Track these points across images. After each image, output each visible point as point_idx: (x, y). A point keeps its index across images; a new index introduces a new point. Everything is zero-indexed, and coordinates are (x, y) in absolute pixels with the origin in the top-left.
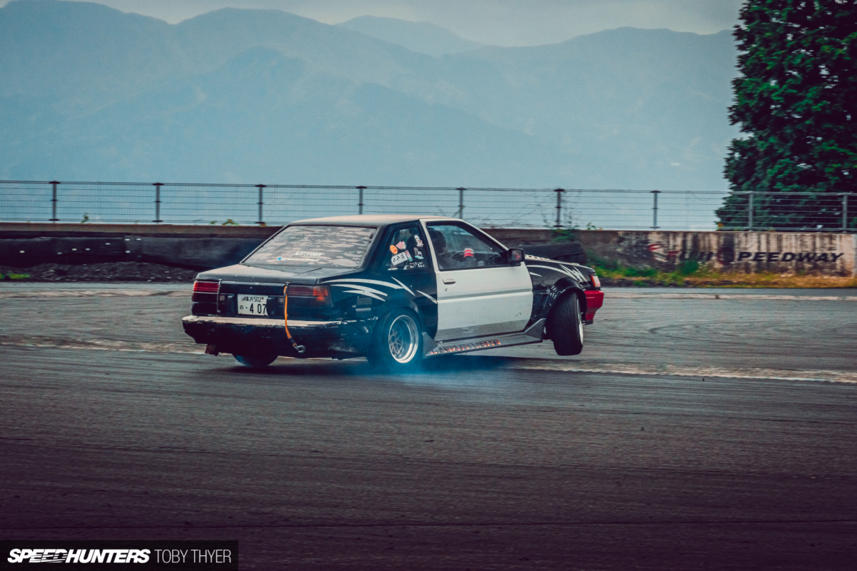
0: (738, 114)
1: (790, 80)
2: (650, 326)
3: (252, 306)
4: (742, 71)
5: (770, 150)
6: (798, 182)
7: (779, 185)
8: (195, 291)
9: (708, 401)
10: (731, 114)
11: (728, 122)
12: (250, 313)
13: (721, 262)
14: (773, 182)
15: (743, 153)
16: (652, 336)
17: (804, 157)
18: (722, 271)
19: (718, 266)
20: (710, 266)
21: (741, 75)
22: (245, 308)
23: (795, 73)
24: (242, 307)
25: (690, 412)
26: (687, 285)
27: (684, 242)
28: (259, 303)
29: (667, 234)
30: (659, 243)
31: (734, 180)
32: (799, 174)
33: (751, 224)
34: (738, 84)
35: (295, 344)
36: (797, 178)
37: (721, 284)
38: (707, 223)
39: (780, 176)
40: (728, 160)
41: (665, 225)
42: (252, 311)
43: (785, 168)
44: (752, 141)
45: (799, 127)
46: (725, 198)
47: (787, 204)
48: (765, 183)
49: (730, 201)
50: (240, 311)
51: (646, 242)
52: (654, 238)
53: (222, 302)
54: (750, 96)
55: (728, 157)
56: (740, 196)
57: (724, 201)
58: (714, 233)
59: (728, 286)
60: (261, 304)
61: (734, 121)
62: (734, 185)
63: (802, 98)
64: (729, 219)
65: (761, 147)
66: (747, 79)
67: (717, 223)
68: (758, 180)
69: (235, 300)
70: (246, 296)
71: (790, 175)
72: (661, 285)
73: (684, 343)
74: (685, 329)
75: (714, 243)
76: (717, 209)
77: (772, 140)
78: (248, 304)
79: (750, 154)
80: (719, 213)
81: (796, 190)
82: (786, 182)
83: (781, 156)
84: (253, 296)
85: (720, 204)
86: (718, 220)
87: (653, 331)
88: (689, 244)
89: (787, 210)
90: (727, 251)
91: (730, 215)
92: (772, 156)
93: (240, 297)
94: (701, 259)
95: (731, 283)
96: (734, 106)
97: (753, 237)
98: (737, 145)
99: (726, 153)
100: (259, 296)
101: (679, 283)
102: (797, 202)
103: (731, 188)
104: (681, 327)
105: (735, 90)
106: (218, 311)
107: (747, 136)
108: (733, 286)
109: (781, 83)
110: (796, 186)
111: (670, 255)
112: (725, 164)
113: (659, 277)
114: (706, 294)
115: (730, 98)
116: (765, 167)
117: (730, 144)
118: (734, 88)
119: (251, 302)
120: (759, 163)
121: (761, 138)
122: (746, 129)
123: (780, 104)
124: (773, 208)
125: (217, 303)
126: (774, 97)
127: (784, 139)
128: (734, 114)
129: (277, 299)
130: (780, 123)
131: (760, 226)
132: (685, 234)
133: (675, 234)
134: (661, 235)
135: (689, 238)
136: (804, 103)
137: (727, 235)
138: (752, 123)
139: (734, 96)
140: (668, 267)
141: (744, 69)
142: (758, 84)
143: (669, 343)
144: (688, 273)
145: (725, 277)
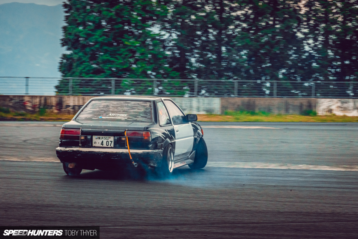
0: (65, 42)
1: (88, 27)
2: (24, 139)
3: (102, 142)
4: (67, 23)
5: (79, 59)
6: (92, 73)
7: (84, 75)
8: (61, 134)
9: (49, 173)
10: (62, 42)
11: (60, 45)
12: (101, 146)
13: (57, 110)
14: (81, 73)
15: (67, 60)
16: (24, 143)
17: (95, 61)
18: (57, 114)
19: (56, 111)
20: (52, 112)
21: (66, 25)
22: (97, 143)
23: (90, 24)
24: (95, 143)
25: (39, 178)
26: (42, 120)
27: (40, 100)
28: (107, 140)
29: (33, 97)
30: (29, 101)
31: (63, 72)
32: (93, 69)
33: (71, 93)
34: (65, 28)
35: (133, 162)
36: (91, 71)
37: (56, 120)
38: (51, 92)
39: (84, 71)
40: (61, 63)
41: (32, 93)
42: (103, 145)
43: (86, 67)
44: (71, 55)
45: (92, 48)
46: (59, 81)
47: (87, 83)
48: (77, 74)
49: (61, 82)
50: (94, 145)
51: (22, 100)
52: (26, 99)
53: (83, 140)
54: (70, 34)
55: (61, 62)
56: (66, 80)
57: (59, 82)
58: (54, 97)
59: (60, 120)
60: (109, 141)
61: (63, 45)
62: (64, 75)
63: (94, 35)
64: (61, 90)
65: (76, 57)
66: (70, 26)
67: (56, 92)
68: (74, 72)
69: (92, 139)
70: (99, 136)
71: (89, 70)
72: (30, 120)
73: (39, 147)
74: (39, 140)
75: (54, 101)
76: (55, 85)
77: (81, 54)
78: (100, 141)
79: (71, 60)
80: (57, 87)
81: (91, 77)
82: (87, 73)
83: (84, 62)
84: (103, 137)
85: (57, 83)
86: (56, 90)
87: (25, 141)
88: (43, 102)
89: (88, 86)
90: (60, 104)
91: (61, 88)
92: (80, 62)
93: (94, 137)
94: (47, 108)
95: (61, 119)
96: (64, 39)
97: (72, 98)
98: (65, 56)
99: (59, 60)
100: (107, 137)
101: (37, 119)
102: (91, 83)
103: (62, 76)
104: (37, 139)
105: (64, 31)
106: (80, 145)
107: (69, 52)
108: (62, 120)
109: (84, 28)
110: (91, 75)
111: (34, 107)
112: (59, 65)
113: (29, 116)
114: (49, 124)
115: (61, 35)
116: (77, 66)
117: (61, 56)
118: (63, 30)
119: (102, 140)
120: (75, 64)
121: (76, 53)
122: (69, 49)
123: (84, 38)
124: (81, 85)
125: (80, 141)
126: (81, 35)
127: (86, 54)
128: (64, 42)
129: (120, 138)
130: (84, 46)
131: (75, 93)
132: (41, 97)
133: (36, 97)
134: (30, 97)
135: (43, 99)
136: (94, 37)
137: (60, 97)
138: (72, 46)
139: (63, 34)
140: (33, 112)
141: (68, 22)
142: (74, 29)
143: (32, 147)
144: (42, 115)
145: (59, 116)
